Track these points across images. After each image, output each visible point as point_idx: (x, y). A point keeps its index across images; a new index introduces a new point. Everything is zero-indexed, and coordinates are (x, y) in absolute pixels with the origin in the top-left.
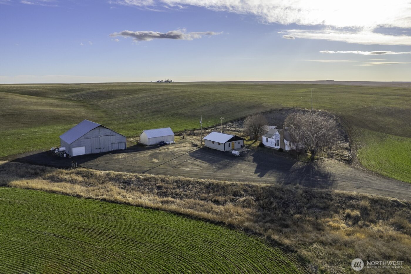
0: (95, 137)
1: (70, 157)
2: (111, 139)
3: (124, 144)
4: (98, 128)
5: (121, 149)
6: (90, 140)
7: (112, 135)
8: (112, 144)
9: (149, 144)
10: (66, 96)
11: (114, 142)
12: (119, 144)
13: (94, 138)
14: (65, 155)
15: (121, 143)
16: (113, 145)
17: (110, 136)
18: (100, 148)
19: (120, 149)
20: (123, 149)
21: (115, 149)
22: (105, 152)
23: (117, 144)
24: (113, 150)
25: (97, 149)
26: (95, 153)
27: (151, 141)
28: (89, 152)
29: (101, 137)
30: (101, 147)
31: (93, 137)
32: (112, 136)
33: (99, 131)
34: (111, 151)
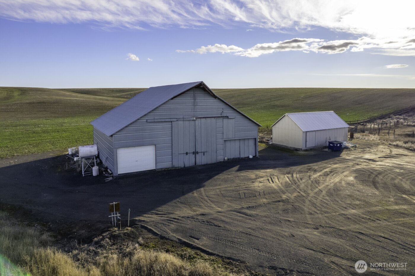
0: (184, 120)
1: (111, 178)
2: (223, 127)
3: (252, 143)
4: (192, 92)
5: (246, 156)
6: (168, 125)
7: (227, 117)
8: (225, 141)
9: (304, 148)
10: (118, 94)
11: (231, 136)
12: (242, 142)
13: (181, 123)
14: (95, 171)
15: (246, 142)
16: (228, 144)
17: (220, 120)
18: (195, 153)
19: (243, 156)
20: (251, 157)
21: (232, 157)
22: (207, 164)
23: (237, 143)
24: (226, 158)
25: (187, 153)
26: (182, 166)
27: (307, 140)
28: (166, 164)
29: (198, 122)
30: (198, 150)
31: (178, 120)
32: (225, 120)
33: (194, 103)
34: (222, 160)
